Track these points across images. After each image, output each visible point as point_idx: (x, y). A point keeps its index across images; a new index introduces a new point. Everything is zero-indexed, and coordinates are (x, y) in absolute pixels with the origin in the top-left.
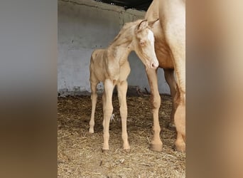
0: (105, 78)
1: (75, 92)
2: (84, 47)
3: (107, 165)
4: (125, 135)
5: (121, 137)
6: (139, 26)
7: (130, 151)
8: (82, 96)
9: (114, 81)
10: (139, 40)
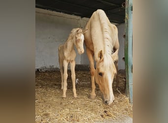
0: (63, 59)
1: (51, 69)
2: (56, 41)
3: (64, 104)
4: (74, 90)
5: (72, 91)
6: (78, 31)
7: (77, 98)
8: (54, 71)
9: (68, 60)
10: (76, 38)
